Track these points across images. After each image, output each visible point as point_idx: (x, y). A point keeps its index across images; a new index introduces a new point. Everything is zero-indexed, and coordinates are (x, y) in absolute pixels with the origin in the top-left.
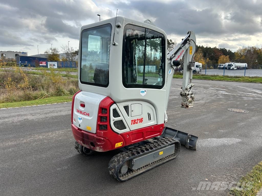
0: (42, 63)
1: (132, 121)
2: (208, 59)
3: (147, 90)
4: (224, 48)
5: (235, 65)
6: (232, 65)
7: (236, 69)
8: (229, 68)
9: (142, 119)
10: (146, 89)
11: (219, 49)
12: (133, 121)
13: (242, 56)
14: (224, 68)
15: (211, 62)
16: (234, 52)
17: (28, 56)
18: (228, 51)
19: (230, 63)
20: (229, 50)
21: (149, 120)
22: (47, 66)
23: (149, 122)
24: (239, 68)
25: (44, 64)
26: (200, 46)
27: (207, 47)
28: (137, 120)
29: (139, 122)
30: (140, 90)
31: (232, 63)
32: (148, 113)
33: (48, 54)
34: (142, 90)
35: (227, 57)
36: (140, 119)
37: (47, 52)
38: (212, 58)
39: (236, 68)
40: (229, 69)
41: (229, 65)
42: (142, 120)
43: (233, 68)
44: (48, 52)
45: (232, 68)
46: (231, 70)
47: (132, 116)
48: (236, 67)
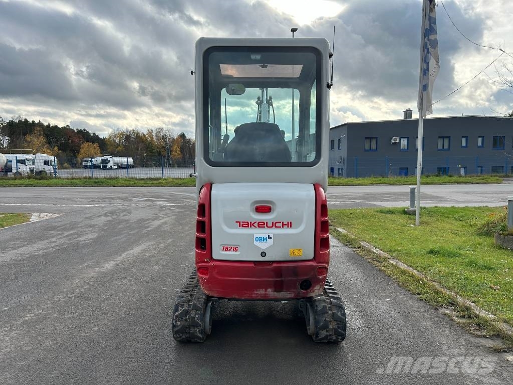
2: (56, 148)
4: (84, 130)
5: (114, 160)
6: (109, 161)
7: (116, 169)
8: (103, 166)
11: (75, 130)
13: (118, 145)
14: (95, 167)
15: (64, 156)
16: (102, 138)
18: (92, 135)
19: (105, 157)
20: (94, 134)
24: (120, 167)
26: (33, 122)
27: (49, 124)
31: (108, 157)
35: (95, 145)
38: (64, 148)
39: (116, 167)
40: (105, 168)
41: (103, 161)
43: (111, 166)
45: (109, 165)
46: (108, 169)
48: (115, 164)
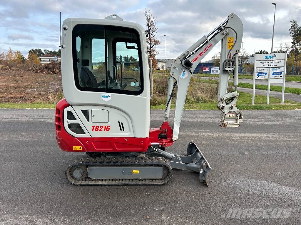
0: (205, 69)
1: (93, 127)
3: (112, 95)
9: (108, 127)
10: (110, 94)
12: (95, 128)
17: (201, 62)
21: (121, 130)
22: (209, 72)
23: (120, 133)
25: (207, 70)
28: (100, 127)
29: (105, 130)
30: (101, 94)
32: (119, 122)
33: (215, 59)
34: (104, 95)
36: (105, 127)
37: (214, 57)
42: (109, 129)
44: (216, 57)
47: (93, 122)
